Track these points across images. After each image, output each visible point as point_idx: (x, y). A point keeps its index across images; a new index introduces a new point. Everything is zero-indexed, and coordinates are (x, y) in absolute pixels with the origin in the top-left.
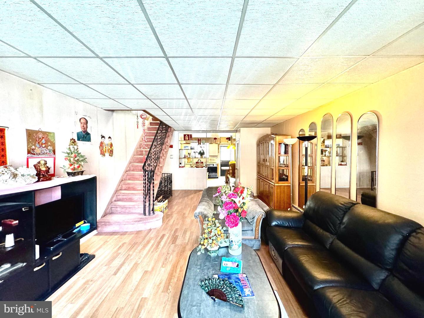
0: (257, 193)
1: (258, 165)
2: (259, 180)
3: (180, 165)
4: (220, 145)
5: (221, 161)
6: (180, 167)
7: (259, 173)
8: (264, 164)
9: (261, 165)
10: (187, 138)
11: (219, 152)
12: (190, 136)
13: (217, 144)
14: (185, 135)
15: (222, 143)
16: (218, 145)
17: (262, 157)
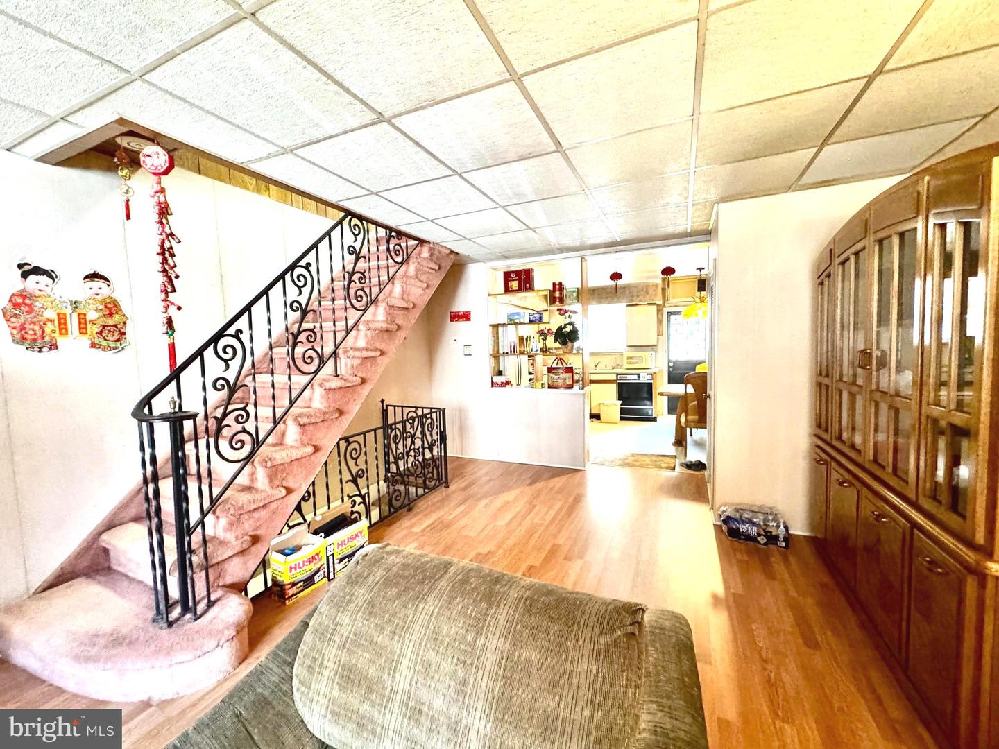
0: (812, 525)
1: (819, 385)
2: (826, 463)
3: (496, 379)
4: (666, 310)
5: (671, 364)
6: (493, 384)
7: (823, 425)
8: (860, 382)
9: (841, 385)
10: (515, 285)
11: (660, 334)
12: (523, 277)
13: (655, 307)
14: (507, 276)
15: (673, 301)
16: (659, 311)
17: (850, 343)
